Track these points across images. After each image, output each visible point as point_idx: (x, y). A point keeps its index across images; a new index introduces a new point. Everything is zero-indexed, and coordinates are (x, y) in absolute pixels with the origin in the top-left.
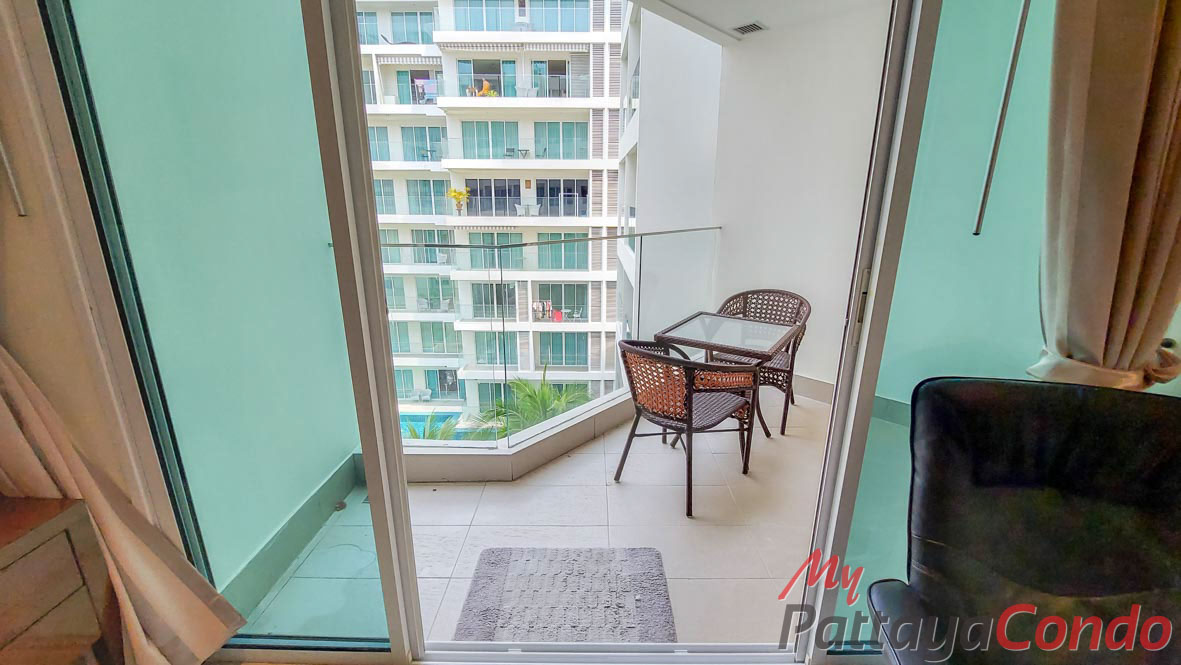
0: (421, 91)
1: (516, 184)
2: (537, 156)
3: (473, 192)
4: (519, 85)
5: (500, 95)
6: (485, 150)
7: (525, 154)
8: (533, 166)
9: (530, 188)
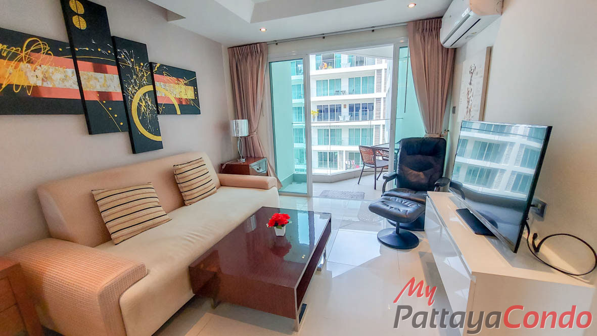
0: (300, 69)
1: (340, 106)
2: (350, 93)
3: (320, 111)
4: (342, 62)
5: (334, 68)
6: (326, 91)
7: (344, 93)
8: (347, 98)
9: (346, 108)
